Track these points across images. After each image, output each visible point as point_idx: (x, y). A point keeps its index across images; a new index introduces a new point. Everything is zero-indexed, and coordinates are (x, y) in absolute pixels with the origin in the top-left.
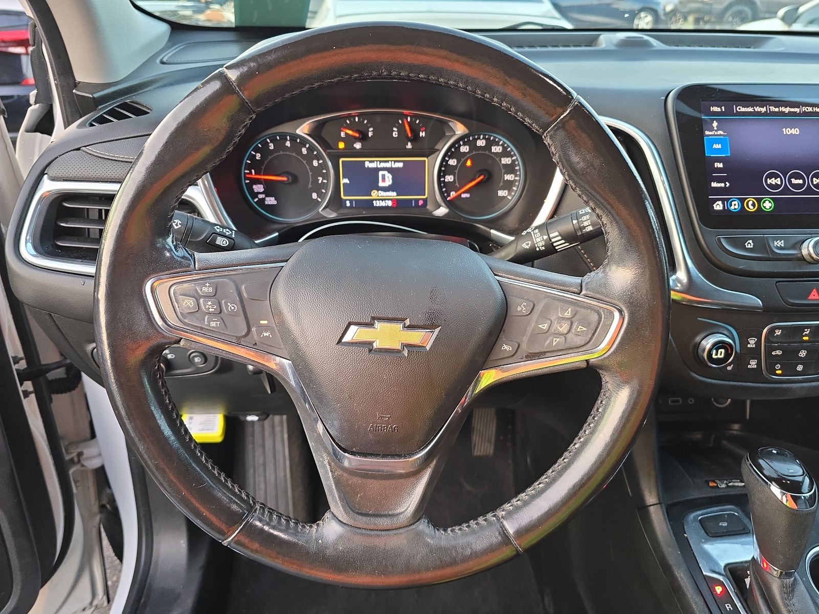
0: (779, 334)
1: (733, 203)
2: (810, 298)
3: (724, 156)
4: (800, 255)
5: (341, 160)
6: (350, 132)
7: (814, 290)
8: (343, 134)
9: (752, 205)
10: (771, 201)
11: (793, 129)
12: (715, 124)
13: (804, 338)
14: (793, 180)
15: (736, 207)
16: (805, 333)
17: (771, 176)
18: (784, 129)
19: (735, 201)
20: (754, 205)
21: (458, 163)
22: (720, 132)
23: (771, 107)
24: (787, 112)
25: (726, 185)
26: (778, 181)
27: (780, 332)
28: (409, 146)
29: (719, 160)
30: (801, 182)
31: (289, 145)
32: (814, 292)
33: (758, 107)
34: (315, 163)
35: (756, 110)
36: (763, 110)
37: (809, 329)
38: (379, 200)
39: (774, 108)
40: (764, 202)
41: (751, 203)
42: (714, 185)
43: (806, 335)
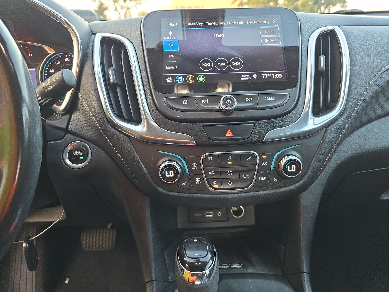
0: (211, 160)
1: (179, 78)
2: (226, 135)
3: (175, 51)
4: (218, 108)
7: (229, 130)
9: (191, 79)
10: (203, 76)
11: (220, 34)
12: (171, 33)
13: (229, 163)
14: (219, 63)
15: (181, 80)
16: (229, 159)
17: (204, 62)
18: (215, 35)
19: (181, 77)
20: (192, 79)
22: (174, 37)
23: (207, 23)
24: (217, 25)
25: (175, 67)
26: (209, 65)
27: (211, 159)
29: (171, 53)
30: (224, 64)
32: (229, 131)
33: (198, 23)
35: (198, 24)
36: (202, 24)
37: (231, 157)
39: (209, 23)
40: (200, 77)
41: (190, 78)
42: (167, 68)
43: (229, 161)
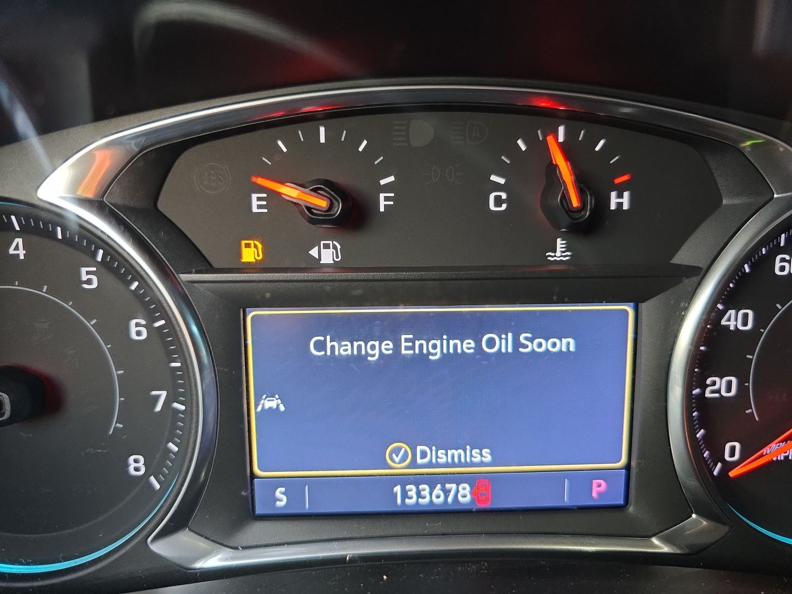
5: (252, 314)
6: (290, 192)
8: (256, 203)
21: (759, 322)
28: (560, 252)
31: (22, 253)
34: (137, 330)
38: (418, 480)
